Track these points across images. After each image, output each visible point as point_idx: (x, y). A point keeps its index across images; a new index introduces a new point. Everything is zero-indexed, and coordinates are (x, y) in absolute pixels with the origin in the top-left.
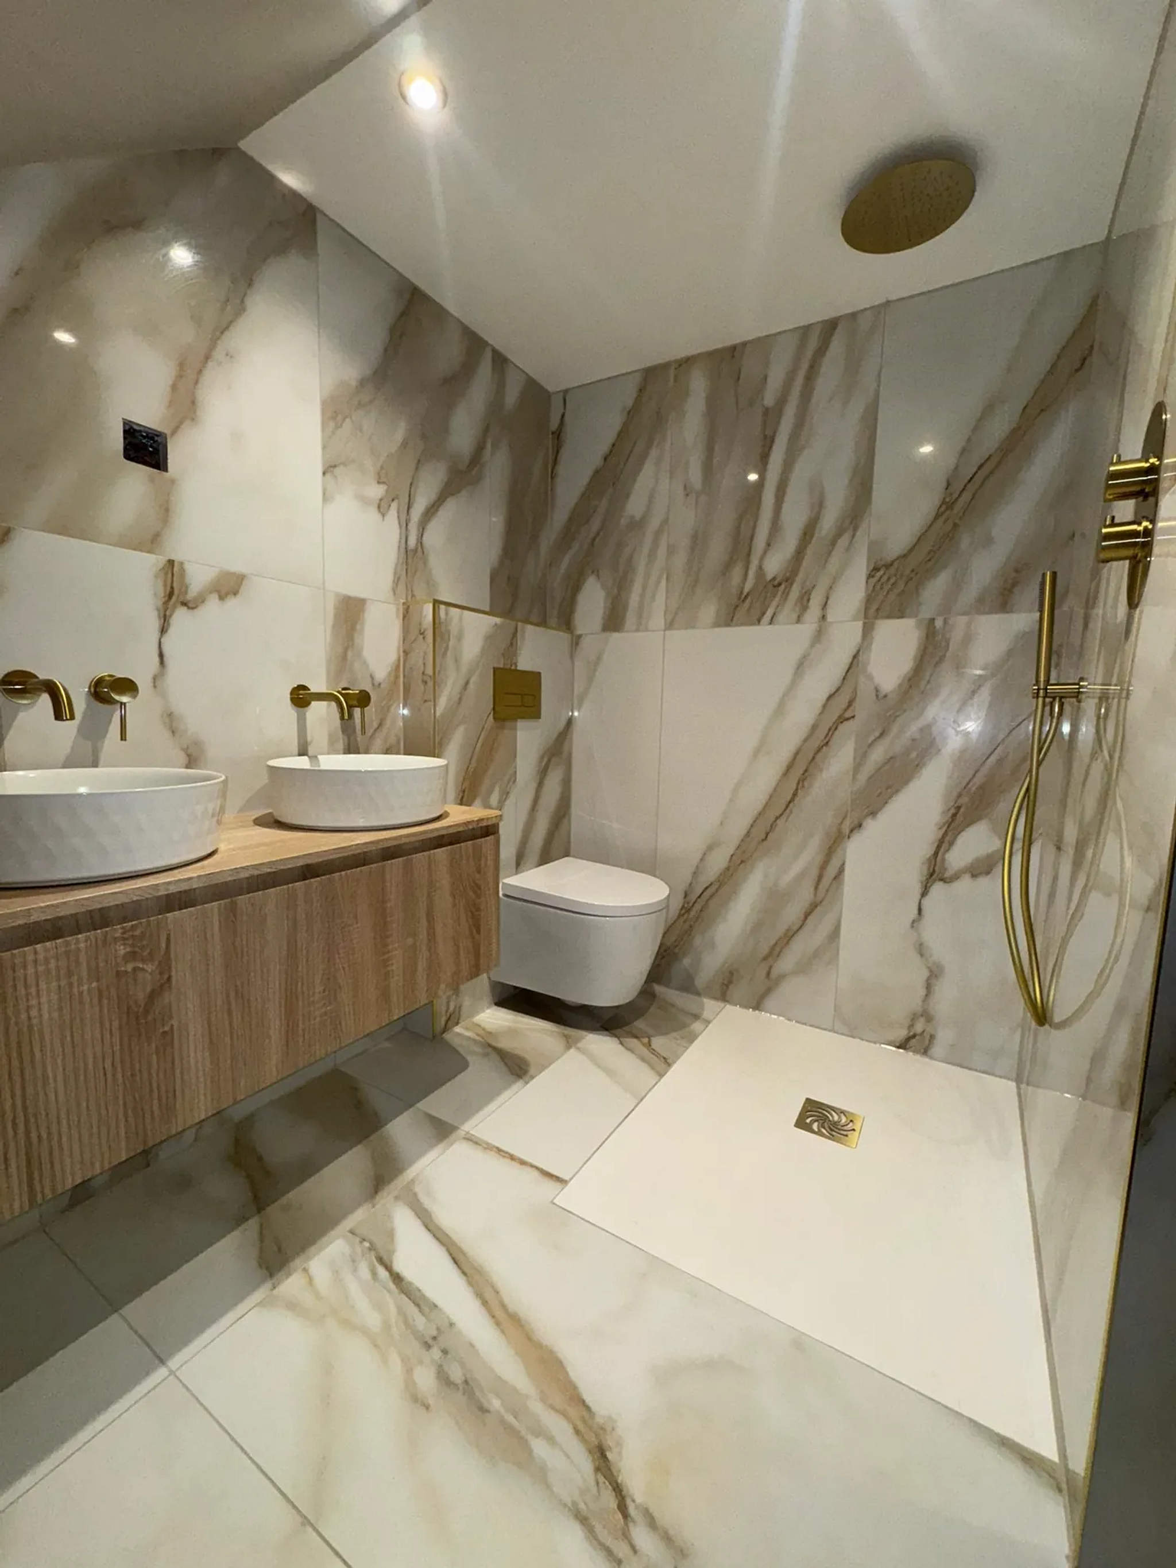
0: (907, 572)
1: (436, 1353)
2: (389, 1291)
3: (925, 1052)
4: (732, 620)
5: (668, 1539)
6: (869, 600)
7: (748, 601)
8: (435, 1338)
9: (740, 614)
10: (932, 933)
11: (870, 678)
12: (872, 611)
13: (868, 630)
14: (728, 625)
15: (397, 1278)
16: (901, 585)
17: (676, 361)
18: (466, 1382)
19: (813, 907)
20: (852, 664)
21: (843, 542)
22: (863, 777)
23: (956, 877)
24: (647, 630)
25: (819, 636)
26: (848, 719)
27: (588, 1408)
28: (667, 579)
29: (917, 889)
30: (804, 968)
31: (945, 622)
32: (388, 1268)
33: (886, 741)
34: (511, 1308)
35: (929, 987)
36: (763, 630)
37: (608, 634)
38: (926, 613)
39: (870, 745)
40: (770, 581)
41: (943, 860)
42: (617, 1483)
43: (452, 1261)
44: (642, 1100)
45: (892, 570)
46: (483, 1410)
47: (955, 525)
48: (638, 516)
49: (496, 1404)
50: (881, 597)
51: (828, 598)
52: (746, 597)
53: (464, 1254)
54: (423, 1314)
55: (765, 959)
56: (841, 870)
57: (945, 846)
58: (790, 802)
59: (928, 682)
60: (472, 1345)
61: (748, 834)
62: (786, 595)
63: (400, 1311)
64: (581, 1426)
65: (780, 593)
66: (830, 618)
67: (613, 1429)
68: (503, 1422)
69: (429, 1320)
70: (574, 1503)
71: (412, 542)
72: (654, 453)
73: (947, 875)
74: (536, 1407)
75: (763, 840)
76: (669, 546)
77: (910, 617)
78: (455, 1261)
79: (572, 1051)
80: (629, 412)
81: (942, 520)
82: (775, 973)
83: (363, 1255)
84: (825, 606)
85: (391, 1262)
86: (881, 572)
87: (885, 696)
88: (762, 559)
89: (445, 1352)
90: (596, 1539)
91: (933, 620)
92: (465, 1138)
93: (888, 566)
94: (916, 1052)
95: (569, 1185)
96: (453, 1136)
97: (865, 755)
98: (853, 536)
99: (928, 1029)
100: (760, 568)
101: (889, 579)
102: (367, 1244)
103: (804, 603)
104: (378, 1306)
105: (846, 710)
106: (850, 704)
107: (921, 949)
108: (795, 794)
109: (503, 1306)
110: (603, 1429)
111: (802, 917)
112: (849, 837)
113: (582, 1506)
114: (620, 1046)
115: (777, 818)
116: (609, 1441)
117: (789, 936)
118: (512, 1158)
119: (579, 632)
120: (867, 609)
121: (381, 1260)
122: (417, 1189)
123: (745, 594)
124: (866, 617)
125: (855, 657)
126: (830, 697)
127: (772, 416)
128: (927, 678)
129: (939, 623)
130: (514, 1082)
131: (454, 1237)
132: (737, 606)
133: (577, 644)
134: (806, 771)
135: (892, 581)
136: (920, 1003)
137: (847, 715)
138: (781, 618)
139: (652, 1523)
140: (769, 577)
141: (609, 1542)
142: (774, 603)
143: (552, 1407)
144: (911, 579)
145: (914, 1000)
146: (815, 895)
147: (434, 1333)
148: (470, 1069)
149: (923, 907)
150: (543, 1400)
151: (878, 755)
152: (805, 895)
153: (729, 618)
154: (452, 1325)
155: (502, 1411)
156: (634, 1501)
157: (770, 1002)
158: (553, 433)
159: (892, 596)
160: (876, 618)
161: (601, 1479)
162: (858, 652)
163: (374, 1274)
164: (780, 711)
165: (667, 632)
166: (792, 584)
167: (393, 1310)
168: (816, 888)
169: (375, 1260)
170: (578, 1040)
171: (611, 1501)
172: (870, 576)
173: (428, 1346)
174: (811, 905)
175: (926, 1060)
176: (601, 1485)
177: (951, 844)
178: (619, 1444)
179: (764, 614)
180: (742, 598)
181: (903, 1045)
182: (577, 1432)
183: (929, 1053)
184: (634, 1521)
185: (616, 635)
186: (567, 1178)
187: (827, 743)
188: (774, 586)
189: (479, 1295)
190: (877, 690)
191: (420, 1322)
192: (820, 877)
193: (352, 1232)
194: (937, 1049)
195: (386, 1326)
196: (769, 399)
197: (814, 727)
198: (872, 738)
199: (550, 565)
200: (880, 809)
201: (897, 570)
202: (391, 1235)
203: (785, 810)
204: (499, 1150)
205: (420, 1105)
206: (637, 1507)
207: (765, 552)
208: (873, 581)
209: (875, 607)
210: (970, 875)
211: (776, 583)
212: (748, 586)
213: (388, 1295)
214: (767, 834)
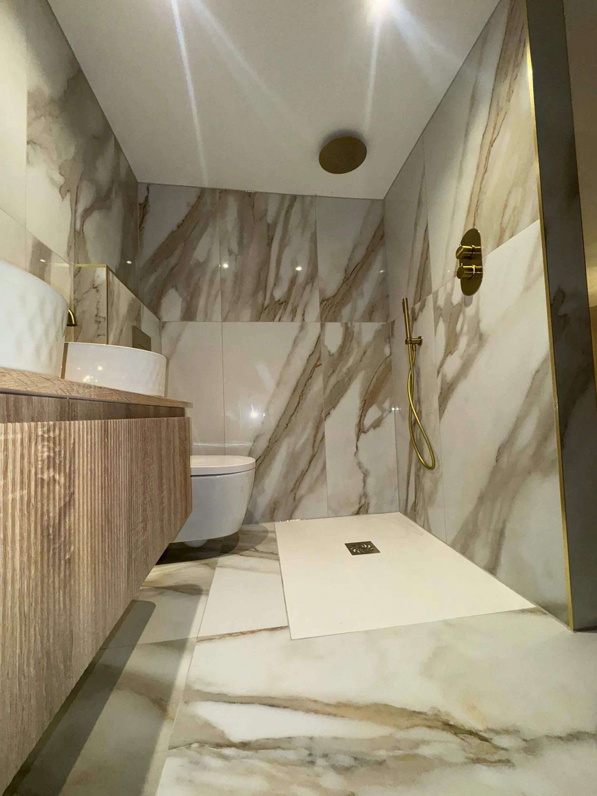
0: (335, 303)
1: (320, 762)
2: (247, 757)
3: (367, 512)
4: (260, 318)
5: (507, 732)
6: (322, 314)
7: (267, 310)
8: (310, 755)
9: (263, 316)
10: (363, 457)
11: (326, 347)
12: (323, 319)
13: (323, 326)
14: (257, 321)
15: (244, 745)
16: (333, 310)
17: (219, 189)
18: (355, 759)
19: (313, 457)
20: (317, 341)
21: (308, 288)
22: (328, 391)
23: (368, 430)
24: (210, 321)
25: (302, 328)
26: (319, 366)
27: (420, 713)
28: (222, 294)
29: (355, 438)
30: (311, 489)
31: (351, 324)
32: (231, 745)
33: (335, 375)
34: (333, 701)
35: (364, 482)
36: (275, 325)
37: (185, 322)
38: (344, 321)
39: (329, 377)
40: (277, 302)
41: (363, 424)
42: (468, 731)
43: (270, 708)
44: (281, 573)
45: (330, 302)
46: (381, 763)
47: (350, 287)
48: (201, 260)
49: (382, 753)
50: (326, 313)
51: (304, 312)
52: (266, 308)
53: (274, 698)
54: (289, 749)
55: (292, 491)
56: (323, 437)
57: (363, 417)
58: (297, 407)
59: (348, 348)
60: (336, 738)
61: (278, 426)
62: (285, 309)
63: (271, 761)
64: (428, 723)
65: (282, 307)
66: (306, 320)
67: (439, 711)
68: (396, 758)
69: (295, 749)
70: (467, 758)
71: (78, 227)
72: (209, 230)
73: (365, 430)
74: (401, 734)
75: (286, 428)
76: (221, 279)
77: (339, 322)
78: (273, 706)
79: (218, 570)
80: (193, 207)
81: (345, 284)
82: (297, 497)
83: (201, 754)
84: (303, 315)
85: (229, 740)
86: (325, 302)
87: (333, 355)
88: (272, 290)
89: (325, 756)
90: (491, 762)
91: (347, 324)
92: (197, 642)
93: (328, 300)
94: (363, 514)
95: (290, 626)
96: (189, 645)
97: (327, 382)
98: (313, 286)
99: (366, 502)
100: (272, 295)
101: (328, 305)
102: (195, 745)
103: (294, 312)
104: (250, 772)
105: (317, 361)
106: (319, 359)
107: (360, 465)
108: (299, 403)
109: (328, 705)
110: (436, 715)
111: (308, 463)
112: (325, 420)
113: (472, 756)
114: (242, 557)
115: (291, 416)
116: (444, 718)
117: (303, 474)
118: (243, 633)
119: (164, 320)
120: (321, 318)
121: (219, 746)
122: (197, 687)
123: (265, 306)
124: (321, 321)
125: (319, 337)
126: (310, 355)
127: (271, 228)
128: (348, 346)
129: (349, 325)
130: (199, 598)
131: (255, 694)
132: (262, 312)
133: (163, 327)
134: (303, 391)
135: (330, 306)
136: (362, 490)
137: (318, 364)
138: (284, 318)
139: (497, 732)
140: (276, 300)
141: (496, 757)
142: (280, 312)
143: (407, 728)
144: (337, 306)
145: (359, 489)
146: (313, 451)
147: (307, 752)
148: (157, 606)
149: (358, 446)
150: (399, 727)
151: (333, 380)
152: (309, 452)
153: (258, 317)
154: (311, 738)
155: (391, 754)
156: (481, 731)
157: (297, 513)
158: (140, 204)
159: (331, 313)
160: (325, 321)
161: (461, 736)
162: (320, 335)
163: (225, 758)
164: (288, 363)
165: (224, 323)
166: (288, 303)
167: (265, 765)
168: (313, 447)
169: (215, 750)
170: (216, 562)
171: (476, 741)
172: (321, 304)
173: (313, 763)
174: (311, 456)
175: (367, 515)
176: (464, 738)
177: (365, 416)
178: (448, 715)
179: (275, 317)
180: (264, 308)
181: (358, 513)
182: (429, 727)
183: (369, 512)
184: (492, 739)
185: (190, 324)
186: (286, 625)
187: (311, 376)
188: (280, 304)
189: (308, 711)
190: (329, 352)
191: (291, 755)
192: (315, 441)
193: (171, 748)
194: (371, 510)
195: (270, 777)
196: (270, 219)
197: (304, 370)
198: (329, 374)
199: (141, 279)
200: (336, 405)
201: (331, 302)
202: (208, 725)
203: (295, 411)
204: (230, 635)
205: (139, 643)
206: (485, 731)
207: (274, 288)
208: (322, 306)
209: (324, 316)
210: (372, 428)
211: (280, 303)
212: (266, 303)
213: (250, 761)
214: (287, 425)
